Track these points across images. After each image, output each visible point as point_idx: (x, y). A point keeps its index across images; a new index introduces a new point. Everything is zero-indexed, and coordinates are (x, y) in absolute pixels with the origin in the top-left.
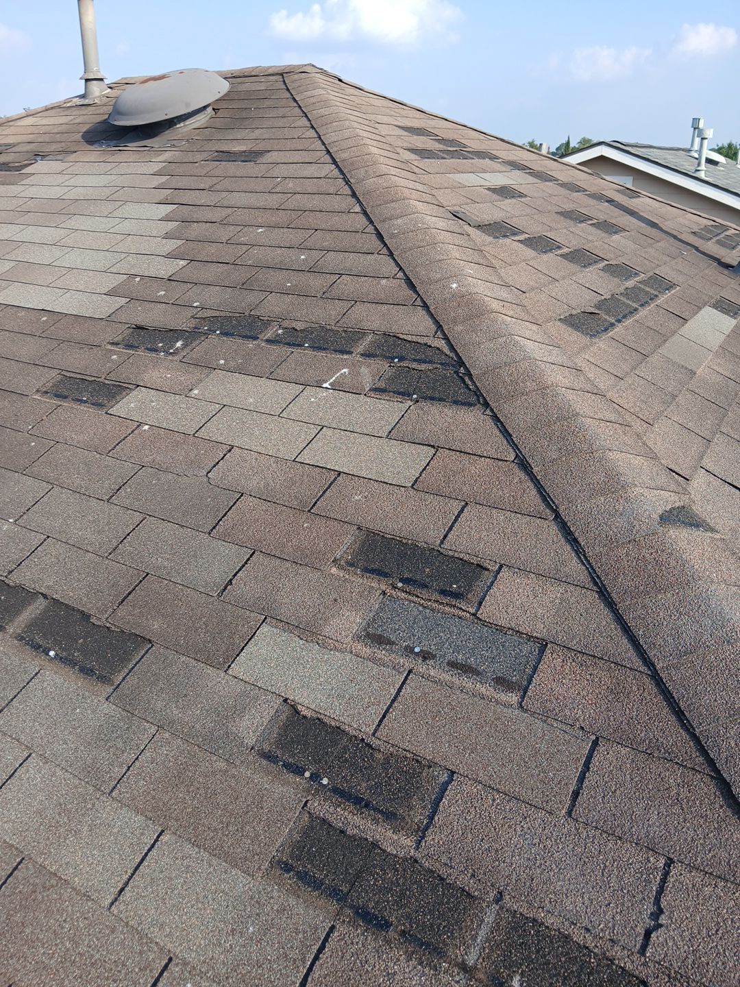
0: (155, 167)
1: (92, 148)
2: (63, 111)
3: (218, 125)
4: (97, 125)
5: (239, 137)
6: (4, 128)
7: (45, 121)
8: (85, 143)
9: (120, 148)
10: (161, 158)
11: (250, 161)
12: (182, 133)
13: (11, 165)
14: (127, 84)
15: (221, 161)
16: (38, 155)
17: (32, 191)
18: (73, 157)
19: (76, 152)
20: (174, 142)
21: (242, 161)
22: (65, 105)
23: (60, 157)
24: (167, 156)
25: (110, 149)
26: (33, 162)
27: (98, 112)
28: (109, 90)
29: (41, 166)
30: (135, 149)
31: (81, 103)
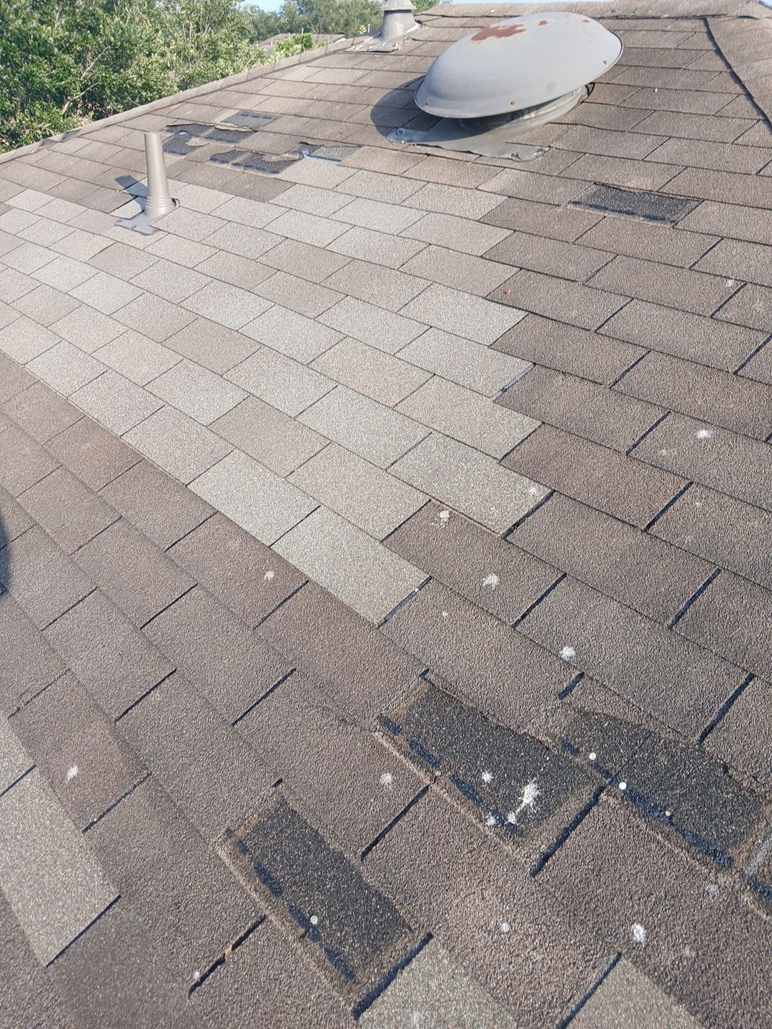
0: (487, 204)
1: (384, 141)
2: (350, 59)
3: (594, 120)
4: (396, 92)
5: (635, 153)
6: (267, 81)
7: (323, 76)
8: (375, 128)
9: (429, 150)
10: (494, 184)
11: (663, 219)
12: (531, 130)
13: (266, 158)
14: (444, 16)
15: (606, 208)
16: (307, 146)
17: (290, 224)
18: (354, 158)
19: (360, 146)
20: (519, 149)
21: (646, 217)
22: (352, 49)
23: (335, 154)
24: (504, 180)
25: (411, 149)
26: (297, 157)
27: (398, 67)
28: (417, 25)
29: (307, 170)
30: (451, 155)
31: (375, 48)
